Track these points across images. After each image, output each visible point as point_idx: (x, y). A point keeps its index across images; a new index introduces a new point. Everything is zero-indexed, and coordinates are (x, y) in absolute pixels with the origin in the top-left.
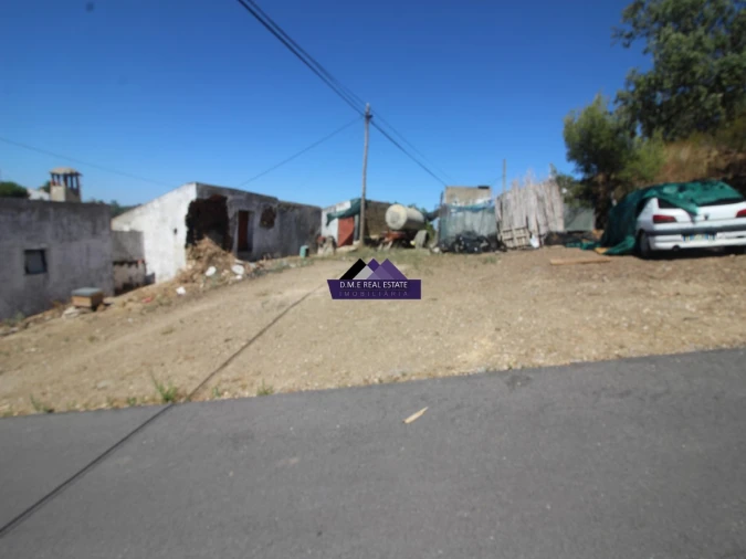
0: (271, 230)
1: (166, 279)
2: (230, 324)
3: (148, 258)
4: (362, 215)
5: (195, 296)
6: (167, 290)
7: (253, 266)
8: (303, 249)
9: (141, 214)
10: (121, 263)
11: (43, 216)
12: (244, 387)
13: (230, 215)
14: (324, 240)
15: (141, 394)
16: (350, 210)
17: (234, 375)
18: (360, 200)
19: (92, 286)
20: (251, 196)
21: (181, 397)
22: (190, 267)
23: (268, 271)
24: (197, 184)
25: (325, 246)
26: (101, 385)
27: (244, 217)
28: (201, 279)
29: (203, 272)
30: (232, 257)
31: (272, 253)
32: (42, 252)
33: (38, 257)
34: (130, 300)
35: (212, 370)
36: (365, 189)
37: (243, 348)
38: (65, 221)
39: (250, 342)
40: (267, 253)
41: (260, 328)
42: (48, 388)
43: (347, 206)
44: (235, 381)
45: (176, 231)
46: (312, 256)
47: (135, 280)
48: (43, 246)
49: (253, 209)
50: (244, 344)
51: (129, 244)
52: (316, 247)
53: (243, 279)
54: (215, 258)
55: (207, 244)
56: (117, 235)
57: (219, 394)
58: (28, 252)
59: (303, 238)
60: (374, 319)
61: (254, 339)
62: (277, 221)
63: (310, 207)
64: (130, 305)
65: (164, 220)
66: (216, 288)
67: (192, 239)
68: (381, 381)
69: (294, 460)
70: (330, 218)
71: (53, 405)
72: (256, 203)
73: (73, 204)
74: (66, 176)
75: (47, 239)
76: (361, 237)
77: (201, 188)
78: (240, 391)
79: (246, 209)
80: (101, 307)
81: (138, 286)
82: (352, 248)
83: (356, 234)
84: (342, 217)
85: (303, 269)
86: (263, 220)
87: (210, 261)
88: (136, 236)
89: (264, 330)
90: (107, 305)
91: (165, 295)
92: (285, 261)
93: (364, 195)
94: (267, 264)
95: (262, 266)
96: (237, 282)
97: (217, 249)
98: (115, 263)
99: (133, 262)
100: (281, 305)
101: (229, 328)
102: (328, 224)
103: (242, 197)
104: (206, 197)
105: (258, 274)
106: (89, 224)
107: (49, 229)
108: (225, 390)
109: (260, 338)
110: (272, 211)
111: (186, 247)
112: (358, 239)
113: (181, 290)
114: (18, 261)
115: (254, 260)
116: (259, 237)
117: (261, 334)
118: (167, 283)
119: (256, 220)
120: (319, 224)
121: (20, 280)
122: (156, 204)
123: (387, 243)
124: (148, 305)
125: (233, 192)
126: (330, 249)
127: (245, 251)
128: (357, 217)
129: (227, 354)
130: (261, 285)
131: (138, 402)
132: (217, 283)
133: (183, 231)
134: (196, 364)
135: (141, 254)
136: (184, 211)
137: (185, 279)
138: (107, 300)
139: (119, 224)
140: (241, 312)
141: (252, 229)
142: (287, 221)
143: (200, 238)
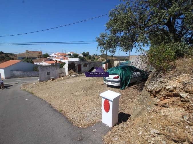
10: (62, 73)
11: (50, 67)
22: (68, 75)
58: (48, 72)
62: (88, 65)
65: (66, 67)
75: (50, 70)
79: (80, 64)
86: (84, 66)
103: (78, 62)
104: (70, 63)
107: (50, 69)
111: (68, 71)
116: (83, 69)
119: (82, 66)
121: (47, 76)
135: (65, 72)
142: (91, 65)
143: (71, 70)
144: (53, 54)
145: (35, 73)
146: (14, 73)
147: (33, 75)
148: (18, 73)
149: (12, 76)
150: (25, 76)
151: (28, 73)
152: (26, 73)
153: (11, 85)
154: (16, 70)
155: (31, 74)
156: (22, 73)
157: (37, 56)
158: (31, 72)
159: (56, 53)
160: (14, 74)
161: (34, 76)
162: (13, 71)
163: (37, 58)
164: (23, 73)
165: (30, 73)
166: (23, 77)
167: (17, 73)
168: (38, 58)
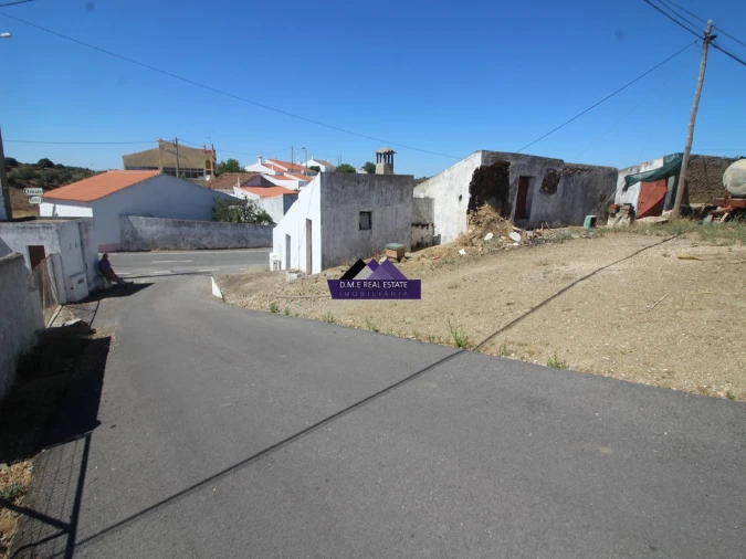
0: (552, 196)
1: (449, 241)
2: (510, 289)
3: (436, 222)
4: (682, 176)
5: (474, 258)
6: (451, 250)
7: (530, 233)
8: (588, 218)
9: (434, 183)
10: (417, 225)
11: (371, 187)
12: (531, 354)
13: (511, 181)
14: (618, 209)
15: (437, 335)
16: (661, 169)
17: (519, 339)
18: (681, 155)
19: (397, 242)
20: (534, 160)
21: (471, 347)
22: (470, 231)
23: (546, 240)
24: (483, 151)
25: (618, 215)
26: (408, 320)
27: (525, 182)
28: (479, 243)
29: (481, 237)
30: (509, 224)
31: (550, 222)
32: (369, 213)
33: (367, 216)
34: (423, 256)
35: (497, 329)
36: (691, 140)
37: (527, 314)
38: (384, 190)
39: (533, 310)
40: (545, 222)
41: (543, 299)
42: (374, 314)
43: (658, 164)
44: (521, 345)
45: (461, 198)
46: (599, 227)
47: (426, 240)
48: (370, 209)
49: (535, 174)
50: (527, 310)
51: (423, 209)
52: (606, 216)
53: (520, 247)
54: (493, 224)
55: (486, 210)
56: (415, 201)
57: (507, 354)
58: (362, 213)
59: (590, 205)
60: (710, 313)
61: (538, 307)
62: (560, 186)
63: (603, 168)
64: (423, 260)
65: (451, 188)
66: (492, 252)
67: (474, 206)
68: (729, 396)
69: (606, 451)
70: (629, 181)
71: (377, 327)
72: (539, 167)
73: (389, 177)
74: (385, 154)
75: (373, 205)
76: (676, 206)
77: (486, 155)
78: (527, 355)
79: (528, 174)
80: (403, 259)
81: (427, 246)
82: (660, 219)
83: (667, 201)
84: (649, 179)
85: (589, 241)
86: (544, 185)
87: (489, 227)
88: (429, 201)
89: (549, 300)
90: (407, 258)
91: (449, 255)
92: (566, 231)
93: (689, 148)
94: (546, 233)
95: (540, 234)
96: (513, 249)
97: (496, 215)
98: (413, 225)
99: (425, 224)
100: (567, 277)
101: (510, 292)
102: (625, 189)
103: (524, 162)
104: (490, 164)
105: (534, 242)
106: (398, 192)
107: (374, 196)
108: (512, 352)
109: (544, 307)
110: (555, 175)
111: (468, 213)
112: (670, 208)
113: (462, 252)
114: (356, 219)
115: (531, 229)
116: (539, 204)
117: (544, 303)
118: (450, 244)
119: (537, 185)
120: (614, 189)
121: (356, 234)
122: (447, 173)
123: (721, 214)
124: (437, 261)
125: (516, 156)
126: (625, 220)
127: (522, 218)
128: (671, 180)
129: (511, 318)
130: (540, 254)
131: (436, 341)
132: (495, 249)
133: (467, 196)
134: (482, 320)
135: (431, 218)
136: (469, 178)
137: (466, 242)
138: (407, 254)
139: (418, 192)
140: (521, 279)
141: (532, 195)
142: (572, 185)
143: (481, 204)
144: (257, 162)
145: (225, 231)
146: (135, 224)
147: (216, 239)
148: (154, 228)
149: (128, 242)
150: (182, 245)
151: (198, 230)
152: (186, 228)
153: (143, 281)
154: (146, 215)
155: (208, 234)
156: (169, 230)
157: (203, 166)
158: (209, 225)
159: (268, 162)
160: (134, 232)
161: (222, 244)
162: (131, 218)
163: (202, 174)
164: (176, 231)
165: (205, 232)
166: (177, 248)
167: (149, 228)
168: (209, 173)
